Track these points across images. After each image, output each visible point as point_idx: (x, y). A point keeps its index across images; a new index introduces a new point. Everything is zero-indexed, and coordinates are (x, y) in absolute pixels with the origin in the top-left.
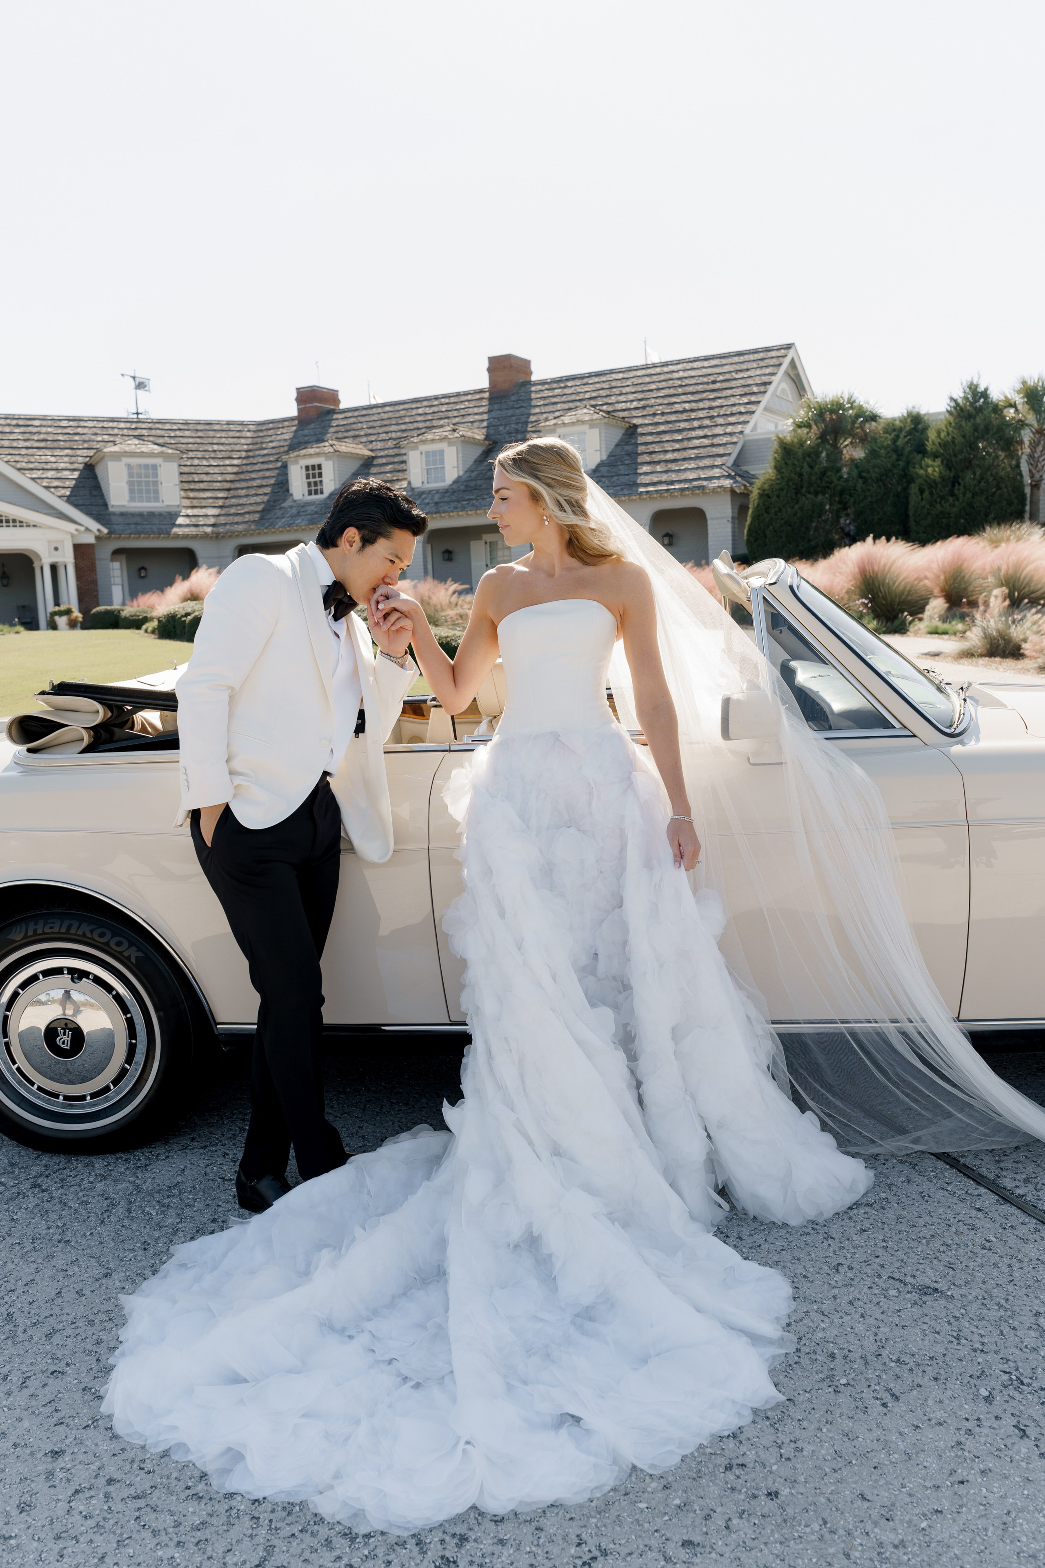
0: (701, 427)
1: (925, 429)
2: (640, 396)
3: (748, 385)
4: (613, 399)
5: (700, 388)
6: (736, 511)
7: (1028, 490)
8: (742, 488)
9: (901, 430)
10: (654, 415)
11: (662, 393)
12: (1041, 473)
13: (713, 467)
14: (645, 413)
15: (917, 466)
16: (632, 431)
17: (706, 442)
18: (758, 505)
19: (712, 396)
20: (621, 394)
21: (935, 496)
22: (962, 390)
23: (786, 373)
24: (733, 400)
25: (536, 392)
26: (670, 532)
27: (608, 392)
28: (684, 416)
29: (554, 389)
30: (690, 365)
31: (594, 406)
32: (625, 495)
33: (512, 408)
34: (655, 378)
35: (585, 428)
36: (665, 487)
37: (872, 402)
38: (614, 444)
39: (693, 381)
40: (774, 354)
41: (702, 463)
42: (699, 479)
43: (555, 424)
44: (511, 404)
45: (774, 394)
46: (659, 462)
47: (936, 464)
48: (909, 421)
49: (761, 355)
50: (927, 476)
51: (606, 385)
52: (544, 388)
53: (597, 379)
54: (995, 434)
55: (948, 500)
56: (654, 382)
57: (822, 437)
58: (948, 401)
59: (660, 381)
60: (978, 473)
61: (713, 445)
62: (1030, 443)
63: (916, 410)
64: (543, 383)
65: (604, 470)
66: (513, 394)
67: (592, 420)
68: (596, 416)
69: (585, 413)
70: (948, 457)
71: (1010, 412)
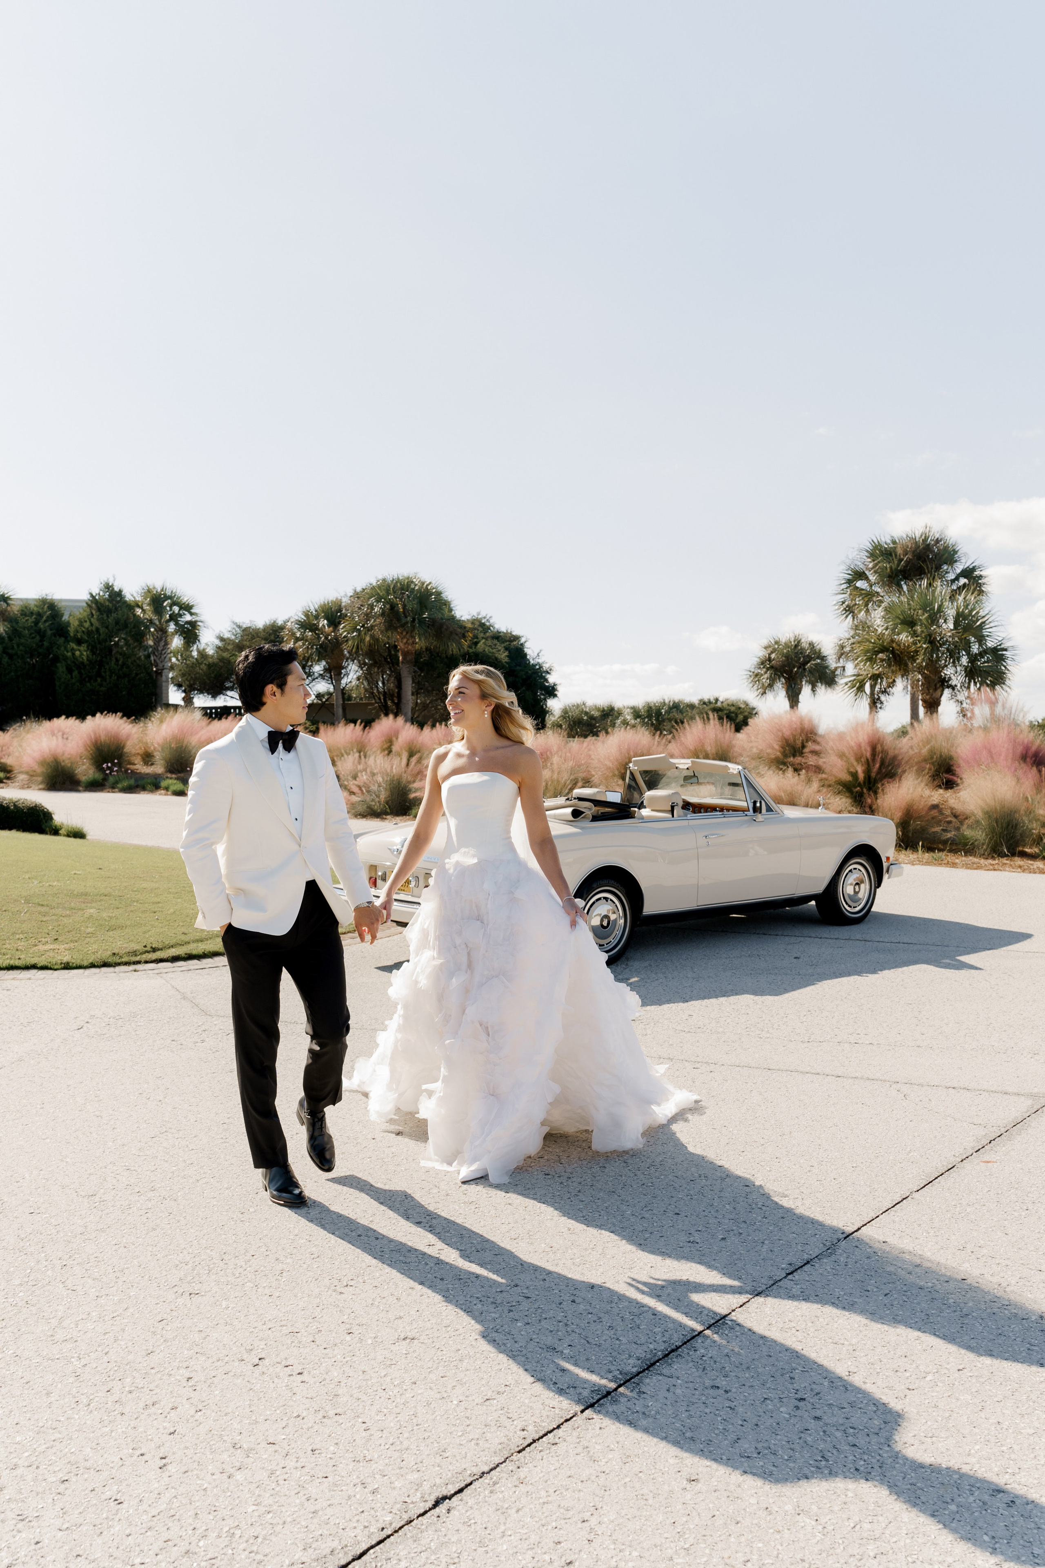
9: (40, 615)
12: (163, 663)
15: (62, 648)
21: (84, 676)
22: (99, 589)
47: (82, 648)
48: (46, 607)
50: (73, 658)
55: (96, 680)
60: (120, 659)
62: (155, 638)
63: (50, 597)
70: (93, 643)
71: (139, 612)
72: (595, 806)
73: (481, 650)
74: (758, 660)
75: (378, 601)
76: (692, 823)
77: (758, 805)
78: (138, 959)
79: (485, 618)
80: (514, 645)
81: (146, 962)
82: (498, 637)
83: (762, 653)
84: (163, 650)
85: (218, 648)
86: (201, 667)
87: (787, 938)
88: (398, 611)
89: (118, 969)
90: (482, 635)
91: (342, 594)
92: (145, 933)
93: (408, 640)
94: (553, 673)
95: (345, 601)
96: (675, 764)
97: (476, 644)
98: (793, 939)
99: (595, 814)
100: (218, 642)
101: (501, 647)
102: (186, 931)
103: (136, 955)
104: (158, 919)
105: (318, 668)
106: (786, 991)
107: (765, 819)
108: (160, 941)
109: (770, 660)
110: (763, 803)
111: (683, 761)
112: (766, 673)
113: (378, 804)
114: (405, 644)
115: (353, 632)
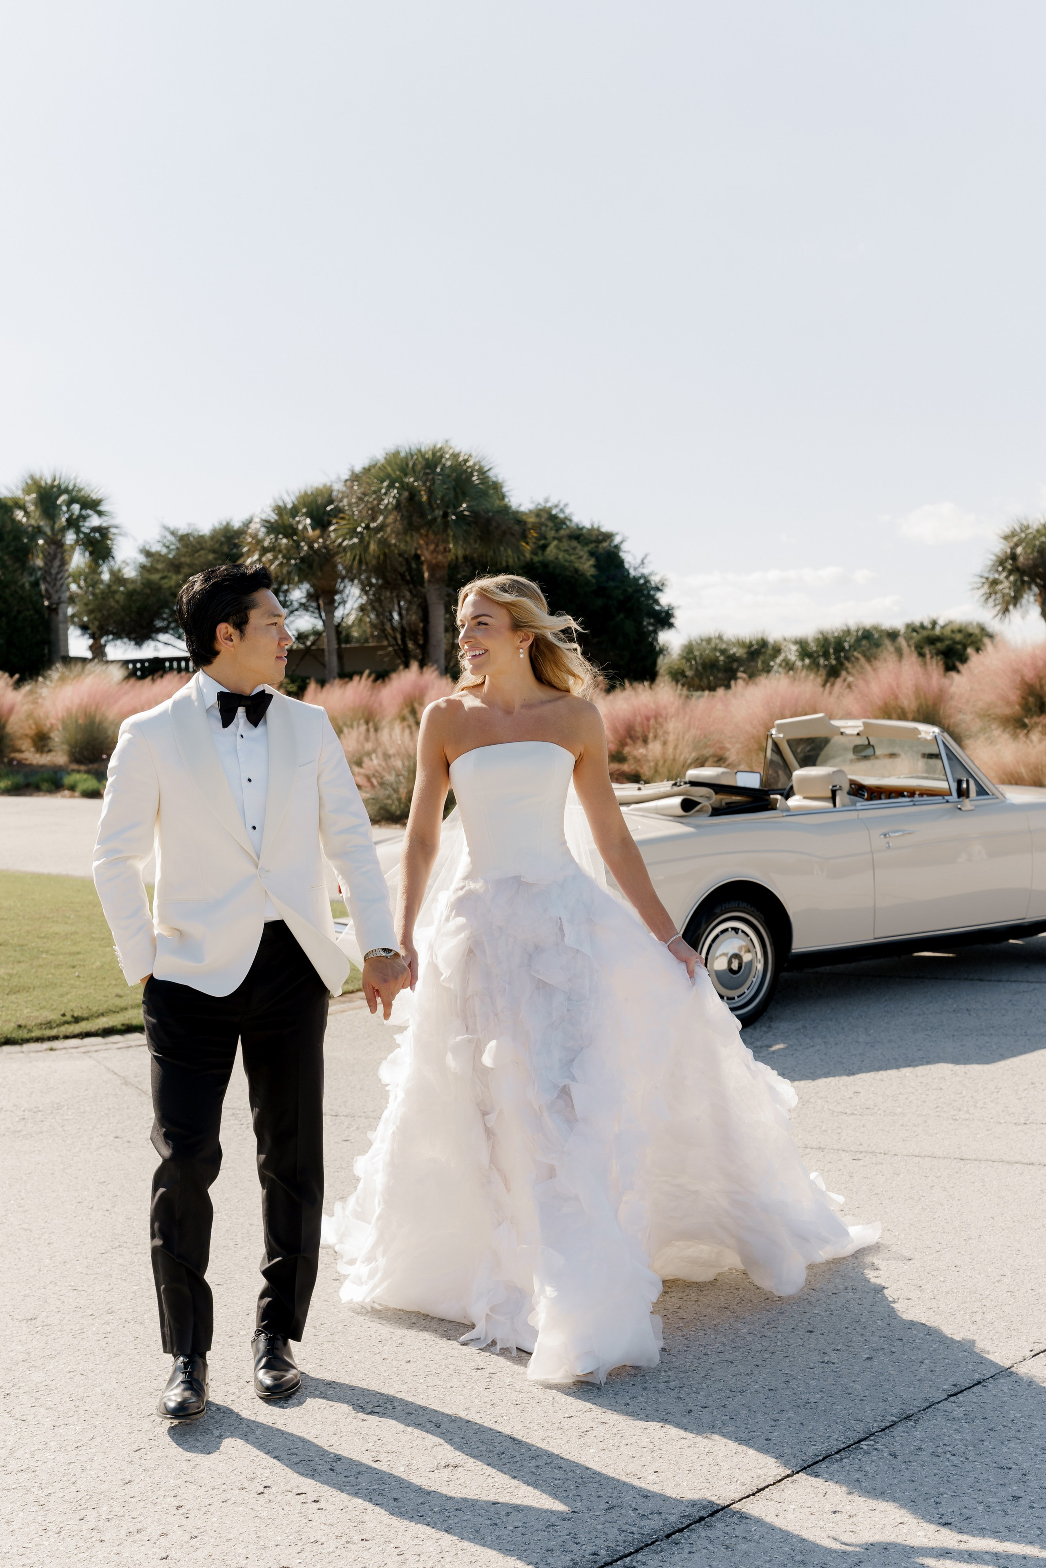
7: (46, 616)
71: (19, 515)
72: (716, 793)
74: (993, 558)
75: (391, 486)
76: (864, 815)
77: (964, 786)
78: (54, 1032)
79: (556, 506)
80: (604, 548)
81: (66, 1037)
82: (579, 536)
83: (1000, 547)
84: (58, 573)
85: (143, 567)
86: (117, 597)
87: (1014, 985)
88: (420, 503)
89: (26, 1047)
90: (552, 534)
91: (333, 477)
92: (62, 996)
93: (437, 546)
94: (666, 590)
95: (338, 487)
96: (839, 728)
97: (544, 547)
98: (1023, 986)
99: (717, 805)
100: (142, 559)
101: (583, 552)
102: (120, 992)
103: (51, 1028)
104: (78, 976)
105: (298, 594)
106: (1002, 1057)
107: (976, 806)
108: (84, 1007)
109: (1014, 557)
110: (972, 783)
111: (851, 723)
112: (1007, 577)
113: (397, 803)
114: (433, 552)
115: (352, 537)
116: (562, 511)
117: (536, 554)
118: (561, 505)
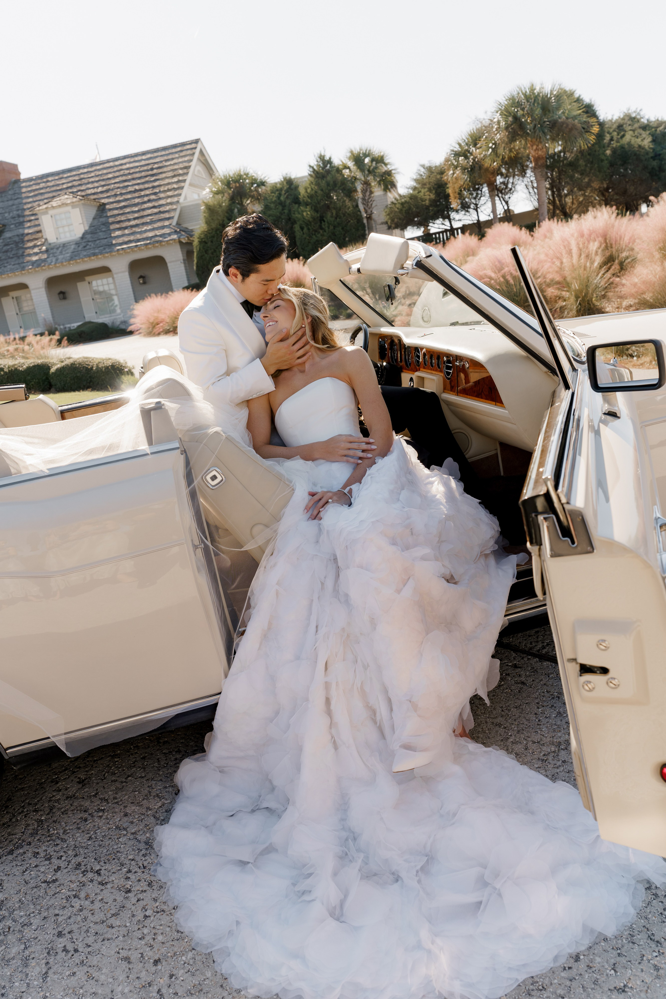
0: (149, 201)
1: (297, 187)
2: (103, 183)
3: (176, 170)
4: (83, 188)
5: (143, 174)
6: (185, 255)
7: (365, 221)
8: (186, 239)
9: (281, 189)
10: (116, 195)
11: (117, 180)
12: (371, 209)
13: (163, 227)
14: (109, 194)
15: (296, 213)
16: (102, 208)
17: (156, 210)
18: (200, 249)
19: (153, 179)
20: (89, 183)
21: (311, 230)
22: (315, 160)
23: (199, 159)
24: (167, 181)
25: (26, 187)
26: (143, 275)
27: (79, 182)
28: (136, 195)
29: (39, 184)
30: (132, 160)
31: (71, 193)
32: (107, 253)
33: (11, 199)
34: (110, 170)
35: (69, 208)
36: (134, 244)
37: (260, 173)
38: (92, 218)
39: (137, 170)
40: (188, 147)
41: (156, 226)
42: (156, 236)
43: (46, 208)
44: (9, 197)
45: (194, 174)
46: (126, 228)
47: (308, 209)
48: (285, 183)
49: (179, 149)
50: (304, 218)
51: (77, 178)
52: (31, 183)
53: (69, 174)
54: (340, 186)
55: (319, 232)
56: (110, 173)
57: (232, 199)
58: (308, 168)
59: (114, 172)
60: (334, 212)
61: (160, 212)
62: (362, 191)
63: (288, 176)
64: (30, 180)
65: (88, 236)
66: (10, 190)
67: (73, 203)
68: (75, 200)
69: (66, 198)
70: (314, 204)
71: (346, 172)
73: (626, 143)
80: (660, 131)
84: (369, 199)
86: (397, 206)
88: (520, 121)
97: (623, 136)
101: (645, 134)
105: (485, 189)
114: (535, 150)
115: (488, 150)
116: (639, 114)
117: (618, 142)
118: (638, 111)
